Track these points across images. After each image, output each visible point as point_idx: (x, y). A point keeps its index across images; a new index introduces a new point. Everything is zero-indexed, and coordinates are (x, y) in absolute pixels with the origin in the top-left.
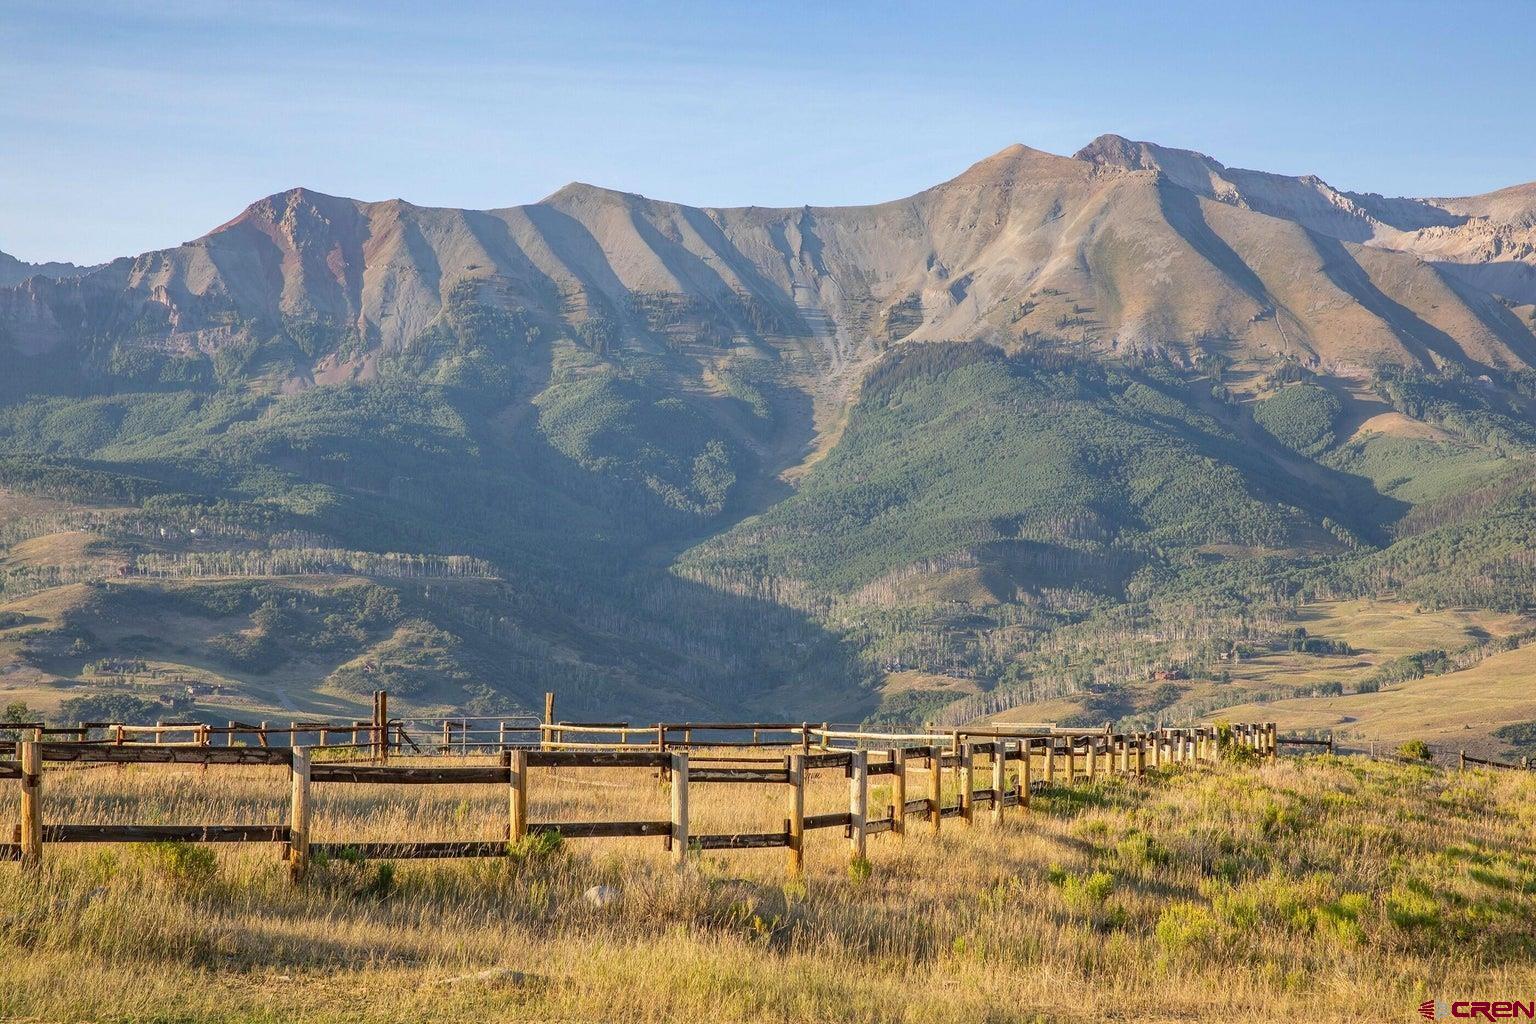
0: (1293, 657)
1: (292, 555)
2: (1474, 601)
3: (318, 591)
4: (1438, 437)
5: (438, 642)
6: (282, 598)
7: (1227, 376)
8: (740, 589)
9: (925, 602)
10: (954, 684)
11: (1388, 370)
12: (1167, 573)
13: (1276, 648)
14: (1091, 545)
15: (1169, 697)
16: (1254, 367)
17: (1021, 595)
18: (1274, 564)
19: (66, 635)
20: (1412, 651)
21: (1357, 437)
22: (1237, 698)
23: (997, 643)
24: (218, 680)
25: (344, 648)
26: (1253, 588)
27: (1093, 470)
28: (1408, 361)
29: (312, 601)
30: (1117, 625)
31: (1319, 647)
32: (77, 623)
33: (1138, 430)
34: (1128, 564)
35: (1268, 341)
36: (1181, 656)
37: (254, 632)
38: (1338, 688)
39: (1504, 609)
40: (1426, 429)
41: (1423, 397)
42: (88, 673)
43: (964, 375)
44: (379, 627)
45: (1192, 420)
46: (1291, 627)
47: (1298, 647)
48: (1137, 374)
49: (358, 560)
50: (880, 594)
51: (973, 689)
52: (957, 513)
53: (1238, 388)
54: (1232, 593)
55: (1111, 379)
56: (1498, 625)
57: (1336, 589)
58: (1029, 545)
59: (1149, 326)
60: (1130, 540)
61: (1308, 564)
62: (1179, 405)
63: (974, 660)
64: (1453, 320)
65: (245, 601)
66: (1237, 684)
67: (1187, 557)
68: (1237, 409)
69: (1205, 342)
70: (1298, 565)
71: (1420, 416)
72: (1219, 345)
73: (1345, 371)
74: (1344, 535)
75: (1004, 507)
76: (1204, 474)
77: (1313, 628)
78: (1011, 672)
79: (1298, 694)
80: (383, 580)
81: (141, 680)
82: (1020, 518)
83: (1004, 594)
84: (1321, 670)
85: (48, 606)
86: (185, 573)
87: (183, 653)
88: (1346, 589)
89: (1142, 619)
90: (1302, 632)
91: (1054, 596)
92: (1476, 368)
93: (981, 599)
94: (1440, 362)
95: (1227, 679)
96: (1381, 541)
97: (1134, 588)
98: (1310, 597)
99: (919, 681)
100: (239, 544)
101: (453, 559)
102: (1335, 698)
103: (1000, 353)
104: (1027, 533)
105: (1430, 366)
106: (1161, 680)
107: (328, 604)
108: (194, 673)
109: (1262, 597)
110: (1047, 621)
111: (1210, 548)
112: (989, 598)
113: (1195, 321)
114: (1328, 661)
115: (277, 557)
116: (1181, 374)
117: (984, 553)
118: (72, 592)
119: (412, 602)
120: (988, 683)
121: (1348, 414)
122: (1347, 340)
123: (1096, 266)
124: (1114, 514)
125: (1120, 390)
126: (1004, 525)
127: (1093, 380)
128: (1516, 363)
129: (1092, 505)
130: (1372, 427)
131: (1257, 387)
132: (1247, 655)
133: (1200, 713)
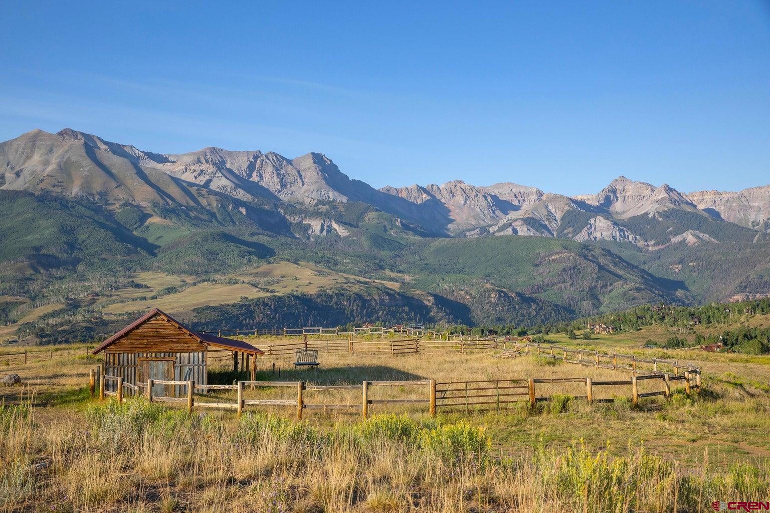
0: (130, 289)
2: (184, 272)
4: (171, 224)
7: (107, 204)
9: (10, 273)
10: (21, 299)
11: (155, 205)
12: (90, 265)
13: (125, 286)
14: (66, 255)
15: (92, 302)
16: (115, 202)
17: (42, 271)
18: (123, 261)
20: (166, 287)
21: (146, 224)
22: (114, 302)
23: (34, 286)
26: (117, 268)
27: (66, 232)
28: (161, 202)
30: (75, 280)
31: (138, 286)
33: (80, 220)
34: (77, 261)
35: (120, 194)
36: (97, 290)
38: (145, 298)
39: (191, 275)
40: (167, 222)
41: (166, 213)
43: (21, 201)
45: (96, 218)
46: (130, 280)
47: (132, 286)
48: (79, 203)
51: (28, 300)
52: (21, 245)
53: (111, 208)
54: (111, 270)
55: (70, 204)
56: (190, 279)
57: (142, 269)
58: (44, 255)
59: (82, 188)
60: (76, 254)
61: (134, 261)
62: (92, 213)
63: (28, 291)
64: (174, 191)
66: (114, 298)
67: (96, 260)
68: (110, 215)
69: (100, 194)
70: (131, 261)
71: (165, 218)
72: (103, 195)
73: (143, 204)
74: (144, 253)
75: (36, 243)
76: (102, 234)
77: (135, 280)
78: (41, 295)
79: (133, 300)
82: (42, 247)
83: (37, 271)
84: (139, 293)
88: (145, 269)
89: (82, 278)
90: (133, 282)
91: (53, 271)
92: (181, 205)
93: (29, 272)
94: (170, 202)
95: (111, 296)
96: (155, 255)
97: (80, 268)
98: (135, 271)
99: (9, 298)
102: (144, 301)
103: (33, 194)
104: (43, 252)
105: (168, 204)
106: (90, 297)
109: (120, 271)
110: (51, 279)
111: (103, 256)
112: (32, 272)
113: (97, 187)
114: (141, 290)
116: (94, 204)
117: (29, 258)
120: (33, 299)
121: (144, 217)
122: (143, 196)
123: (65, 168)
124: (72, 246)
125: (73, 207)
126: (37, 249)
127: (64, 204)
128: (192, 203)
129: (66, 243)
130: (150, 220)
131: (116, 207)
132: (117, 289)
133: (103, 307)
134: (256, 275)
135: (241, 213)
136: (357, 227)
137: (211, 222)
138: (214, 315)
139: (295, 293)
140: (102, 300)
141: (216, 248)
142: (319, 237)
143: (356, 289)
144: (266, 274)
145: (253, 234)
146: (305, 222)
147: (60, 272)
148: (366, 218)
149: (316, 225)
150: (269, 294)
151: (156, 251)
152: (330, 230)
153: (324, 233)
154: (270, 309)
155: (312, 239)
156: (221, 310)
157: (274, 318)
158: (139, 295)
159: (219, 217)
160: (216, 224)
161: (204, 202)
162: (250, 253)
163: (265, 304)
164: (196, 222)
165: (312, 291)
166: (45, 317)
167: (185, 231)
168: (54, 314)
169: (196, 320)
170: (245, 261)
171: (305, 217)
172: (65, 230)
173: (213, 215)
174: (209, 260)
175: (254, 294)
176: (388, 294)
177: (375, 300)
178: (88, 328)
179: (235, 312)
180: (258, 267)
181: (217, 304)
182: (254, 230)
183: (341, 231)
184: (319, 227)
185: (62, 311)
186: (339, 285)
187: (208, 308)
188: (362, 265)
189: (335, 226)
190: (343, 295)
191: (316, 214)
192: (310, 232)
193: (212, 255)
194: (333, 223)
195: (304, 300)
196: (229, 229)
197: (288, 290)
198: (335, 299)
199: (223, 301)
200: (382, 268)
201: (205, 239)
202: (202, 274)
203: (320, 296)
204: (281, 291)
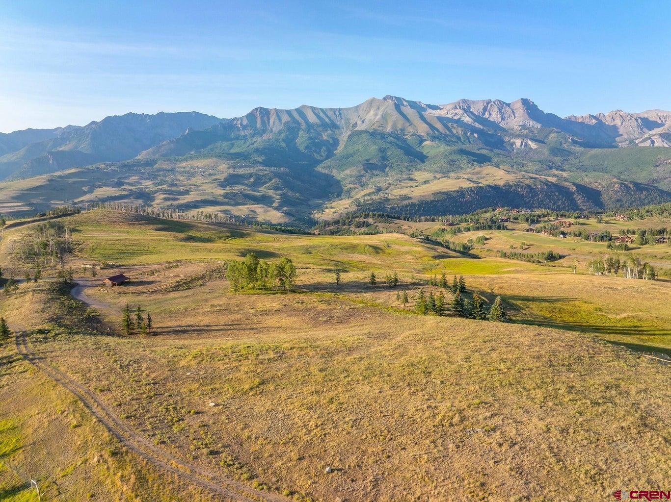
0: (408, 181)
1: (257, 168)
2: (436, 172)
3: (261, 174)
4: (435, 145)
5: (279, 181)
6: (256, 175)
7: (404, 135)
8: (327, 172)
9: (354, 173)
10: (357, 186)
11: (428, 134)
12: (392, 168)
13: (405, 180)
14: (380, 163)
15: (387, 188)
16: (408, 134)
17: (369, 172)
18: (407, 166)
19: (225, 181)
20: (425, 180)
21: (423, 145)
22: (397, 188)
23: (364, 179)
24: (247, 188)
25: (266, 183)
26: (404, 170)
27: (381, 151)
28: (431, 132)
29: (261, 175)
30: (382, 176)
31: (411, 180)
32: (226, 179)
33: (389, 144)
34: (386, 166)
35: (410, 129)
36: (391, 182)
37: (252, 180)
38: (412, 186)
39: (440, 173)
40: (433, 144)
41: (434, 138)
42: (228, 188)
43: (363, 135)
44: (270, 180)
45: (398, 143)
47: (408, 180)
48: (390, 135)
49: (268, 169)
50: (348, 172)
51: (360, 187)
52: (360, 159)
53: (405, 137)
54: (401, 171)
55: (386, 136)
56: (438, 176)
57: (416, 170)
59: (392, 127)
60: (386, 162)
61: (413, 166)
62: (396, 140)
63: (361, 182)
64: (439, 126)
65: (251, 176)
67: (395, 165)
68: (405, 141)
69: (401, 130)
70: (411, 166)
71: (433, 141)
72: (403, 130)
73: (422, 134)
74: (418, 161)
75: (367, 157)
76: (398, 152)
78: (366, 184)
79: (407, 187)
80: (272, 172)
81: (236, 188)
82: (370, 159)
83: (367, 172)
85: (222, 177)
86: (241, 171)
87: (242, 184)
88: (418, 170)
89: (387, 175)
90: (409, 177)
91: (374, 172)
92: (442, 134)
94: (436, 132)
95: (396, 185)
96: (424, 162)
97: (387, 170)
98: (412, 171)
99: (352, 186)
100: (250, 167)
101: (282, 168)
102: (412, 188)
103: (369, 132)
104: (370, 162)
105: (435, 133)
106: (387, 185)
107: (263, 176)
108: (243, 187)
109: (405, 171)
110: (373, 175)
111: (398, 163)
112: (364, 172)
113: (399, 126)
115: (256, 169)
116: (397, 135)
117: (363, 165)
118: (225, 175)
119: (276, 175)
120: (362, 186)
121: (422, 141)
122: (422, 129)
123: (384, 117)
124: (384, 158)
125: (387, 138)
126: (367, 160)
127: (383, 136)
128: (448, 133)
129: (381, 157)
130: (425, 143)
131: (408, 137)
132: (400, 181)
133: (392, 191)
134: (473, 174)
135: (475, 137)
136: (543, 142)
137: (457, 142)
138: (443, 197)
139: (491, 184)
140: (393, 187)
141: (455, 158)
142: (519, 149)
143: (527, 182)
144: (478, 173)
145: (478, 150)
146: (511, 141)
147: (377, 172)
148: (550, 137)
149: (518, 142)
150: (475, 185)
151: (425, 160)
152: (526, 144)
153: (523, 147)
154: (474, 193)
155: (515, 151)
156: (447, 194)
157: (476, 198)
158: (409, 185)
159: (462, 139)
160: (460, 143)
161: (455, 131)
162: (474, 161)
163: (471, 191)
164: (449, 143)
165: (501, 183)
166: (364, 196)
167: (443, 148)
168: (369, 195)
169: (433, 199)
170: (470, 165)
171: (512, 138)
172: (382, 150)
173: (459, 138)
174: (451, 165)
175: (467, 185)
176: (546, 185)
177: (538, 188)
178: (380, 202)
179: (454, 195)
180: (474, 169)
181: (446, 191)
182: (481, 146)
183: (533, 145)
184: (520, 144)
185: (373, 193)
186: (517, 180)
187: (441, 193)
188: (538, 166)
189: (529, 142)
190: (519, 185)
191: (519, 136)
192: (514, 146)
193: (452, 162)
194: (528, 140)
195: (496, 188)
196: (467, 147)
197: (487, 183)
198: (514, 187)
199: (450, 188)
200: (551, 168)
201: (450, 154)
202: (445, 173)
203: (505, 186)
204: (484, 183)
